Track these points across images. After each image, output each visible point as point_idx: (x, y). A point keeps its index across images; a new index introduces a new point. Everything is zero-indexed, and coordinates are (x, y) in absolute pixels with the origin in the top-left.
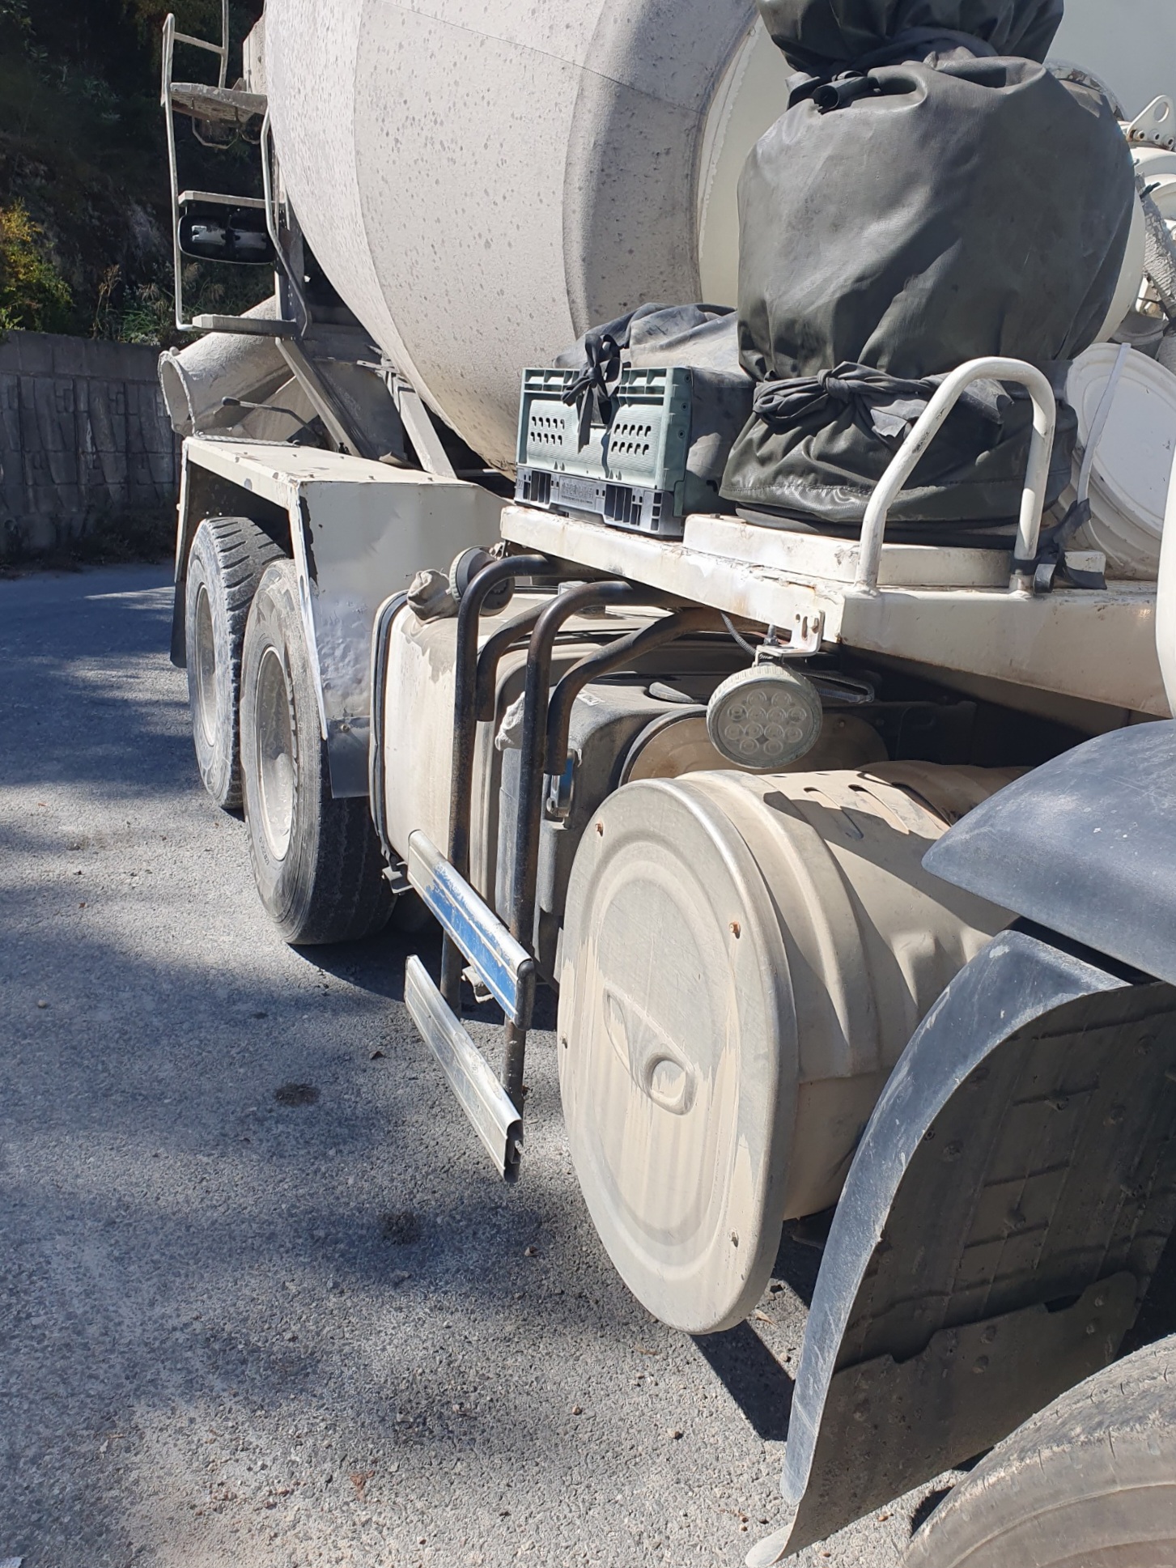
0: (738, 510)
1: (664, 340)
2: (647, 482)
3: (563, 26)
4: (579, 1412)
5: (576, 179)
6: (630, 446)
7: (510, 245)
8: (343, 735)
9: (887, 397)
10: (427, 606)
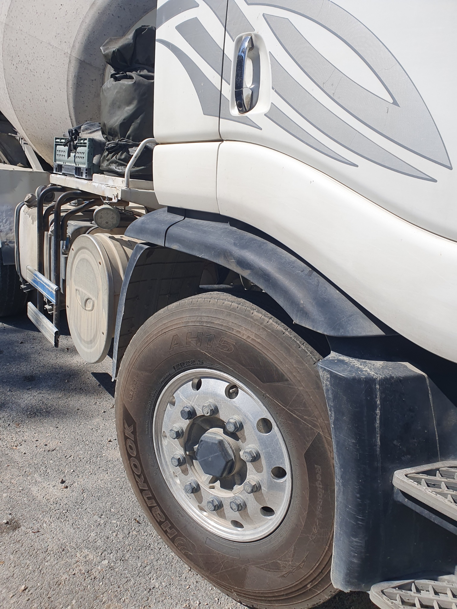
0: (104, 172)
1: (89, 131)
2: (84, 166)
3: (64, 42)
4: (78, 410)
5: (70, 85)
6: (80, 157)
7: (53, 102)
8: (6, 246)
9: (132, 146)
10: (30, 204)
